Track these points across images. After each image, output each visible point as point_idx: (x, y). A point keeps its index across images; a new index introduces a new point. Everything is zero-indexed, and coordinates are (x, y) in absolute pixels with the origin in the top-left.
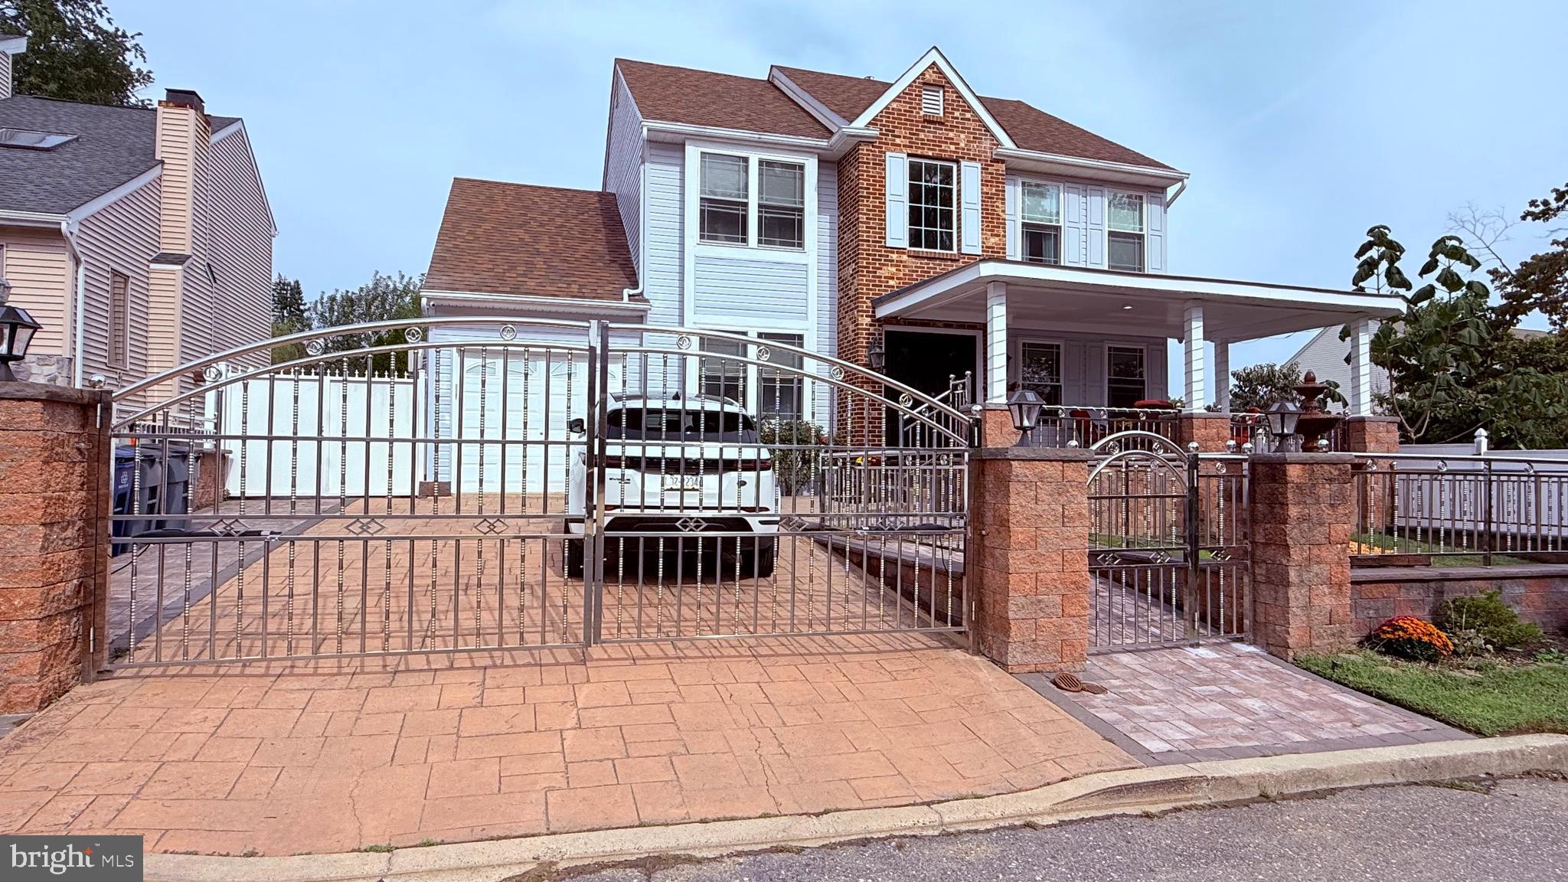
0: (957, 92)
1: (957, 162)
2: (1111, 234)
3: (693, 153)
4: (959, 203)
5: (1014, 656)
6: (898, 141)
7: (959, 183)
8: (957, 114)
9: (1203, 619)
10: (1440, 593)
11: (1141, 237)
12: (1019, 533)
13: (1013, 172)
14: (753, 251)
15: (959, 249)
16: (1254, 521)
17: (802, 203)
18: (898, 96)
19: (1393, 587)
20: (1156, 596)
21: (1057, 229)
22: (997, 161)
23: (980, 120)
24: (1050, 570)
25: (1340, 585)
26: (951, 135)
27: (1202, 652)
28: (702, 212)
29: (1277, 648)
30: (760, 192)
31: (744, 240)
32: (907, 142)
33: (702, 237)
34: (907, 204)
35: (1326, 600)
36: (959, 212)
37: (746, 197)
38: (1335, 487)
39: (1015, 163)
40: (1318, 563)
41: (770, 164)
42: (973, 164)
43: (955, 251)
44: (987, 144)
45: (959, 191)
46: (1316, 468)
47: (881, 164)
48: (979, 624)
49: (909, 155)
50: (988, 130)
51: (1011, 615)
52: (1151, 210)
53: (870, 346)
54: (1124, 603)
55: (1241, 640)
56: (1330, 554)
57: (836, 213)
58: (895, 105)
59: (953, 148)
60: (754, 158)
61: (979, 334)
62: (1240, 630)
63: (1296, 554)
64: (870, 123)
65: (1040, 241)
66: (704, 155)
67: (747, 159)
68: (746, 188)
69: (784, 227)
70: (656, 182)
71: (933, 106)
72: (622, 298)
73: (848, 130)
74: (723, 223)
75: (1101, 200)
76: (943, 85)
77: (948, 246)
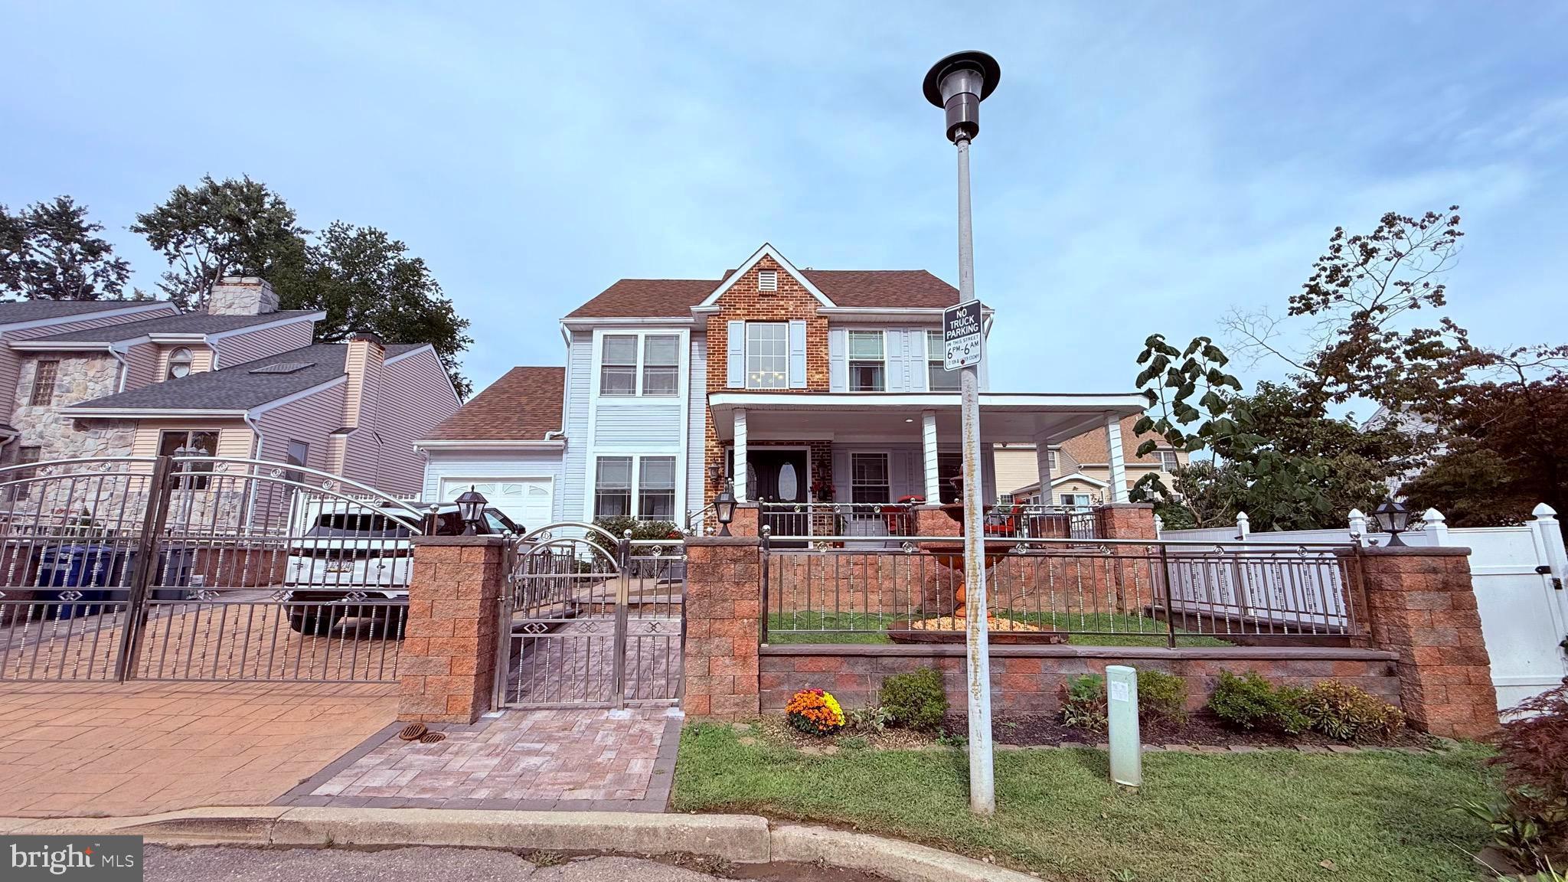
0: (786, 272)
1: (789, 322)
2: (931, 363)
3: (598, 335)
4: (789, 352)
6: (738, 312)
7: (789, 337)
8: (786, 288)
13: (835, 323)
14: (639, 399)
15: (790, 386)
17: (677, 362)
18: (739, 281)
19: (832, 662)
21: (882, 363)
22: (821, 317)
23: (806, 290)
24: (443, 634)
25: (746, 657)
26: (782, 303)
28: (602, 375)
30: (645, 357)
31: (634, 392)
32: (746, 312)
33: (602, 392)
34: (747, 356)
35: (728, 671)
36: (789, 358)
37: (635, 361)
38: (740, 567)
39: (837, 318)
41: (653, 337)
42: (800, 322)
43: (786, 388)
44: (812, 306)
45: (790, 343)
47: (725, 330)
49: (747, 321)
50: (812, 296)
58: (736, 287)
59: (783, 312)
60: (641, 333)
61: (807, 449)
64: (716, 302)
65: (867, 375)
66: (605, 336)
67: (636, 336)
68: (635, 356)
69: (662, 380)
70: (577, 355)
71: (769, 284)
72: (545, 438)
73: (696, 309)
74: (617, 381)
75: (921, 336)
76: (776, 269)
77: (781, 383)
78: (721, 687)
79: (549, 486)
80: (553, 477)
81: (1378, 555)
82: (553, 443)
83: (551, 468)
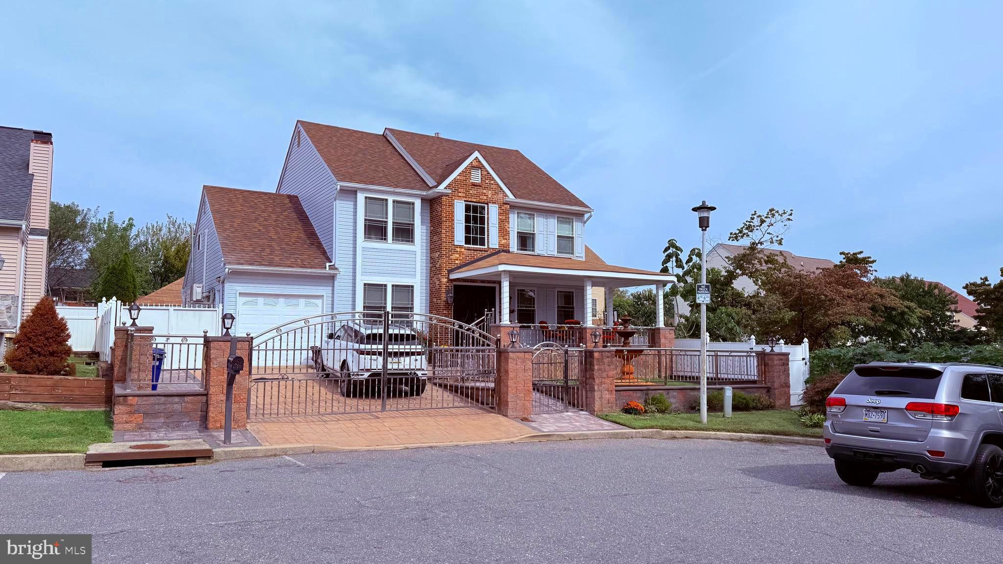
0: (487, 171)
1: (487, 204)
2: (558, 236)
3: (361, 197)
4: (488, 224)
5: (510, 413)
6: (460, 194)
7: (488, 214)
8: (487, 181)
9: (570, 403)
10: (647, 394)
11: (572, 238)
12: (511, 375)
13: (513, 208)
14: (390, 244)
15: (488, 246)
16: (586, 370)
17: (414, 221)
18: (460, 173)
19: (631, 392)
20: (555, 397)
21: (534, 234)
22: (506, 204)
23: (498, 185)
24: (521, 386)
25: (611, 391)
26: (485, 191)
27: (569, 413)
28: (365, 225)
29: (592, 412)
30: (394, 216)
31: (386, 239)
32: (464, 195)
33: (365, 238)
34: (464, 224)
35: (607, 395)
36: (488, 228)
37: (387, 218)
38: (609, 359)
39: (513, 204)
40: (604, 384)
41: (398, 202)
42: (494, 205)
43: (486, 247)
44: (501, 195)
45: (488, 218)
46: (603, 353)
47: (452, 205)
48: (499, 405)
49: (465, 201)
50: (501, 189)
51: (509, 400)
52: (577, 225)
53: (447, 292)
54: (545, 399)
55: (582, 410)
56: (607, 381)
57: (429, 225)
58: (458, 177)
59: (485, 197)
60: (391, 199)
61: (497, 286)
62: (582, 407)
63: (597, 381)
64: (447, 186)
65: (526, 240)
66: (366, 198)
67: (386, 200)
68: (387, 214)
69: (404, 233)
70: (342, 209)
71: (476, 177)
72: (326, 268)
73: (436, 190)
74: (375, 230)
75: (553, 222)
76: (480, 167)
77: (483, 244)
78: (605, 402)
79: (319, 302)
80: (325, 295)
81: (768, 354)
82: (332, 272)
83: (324, 291)
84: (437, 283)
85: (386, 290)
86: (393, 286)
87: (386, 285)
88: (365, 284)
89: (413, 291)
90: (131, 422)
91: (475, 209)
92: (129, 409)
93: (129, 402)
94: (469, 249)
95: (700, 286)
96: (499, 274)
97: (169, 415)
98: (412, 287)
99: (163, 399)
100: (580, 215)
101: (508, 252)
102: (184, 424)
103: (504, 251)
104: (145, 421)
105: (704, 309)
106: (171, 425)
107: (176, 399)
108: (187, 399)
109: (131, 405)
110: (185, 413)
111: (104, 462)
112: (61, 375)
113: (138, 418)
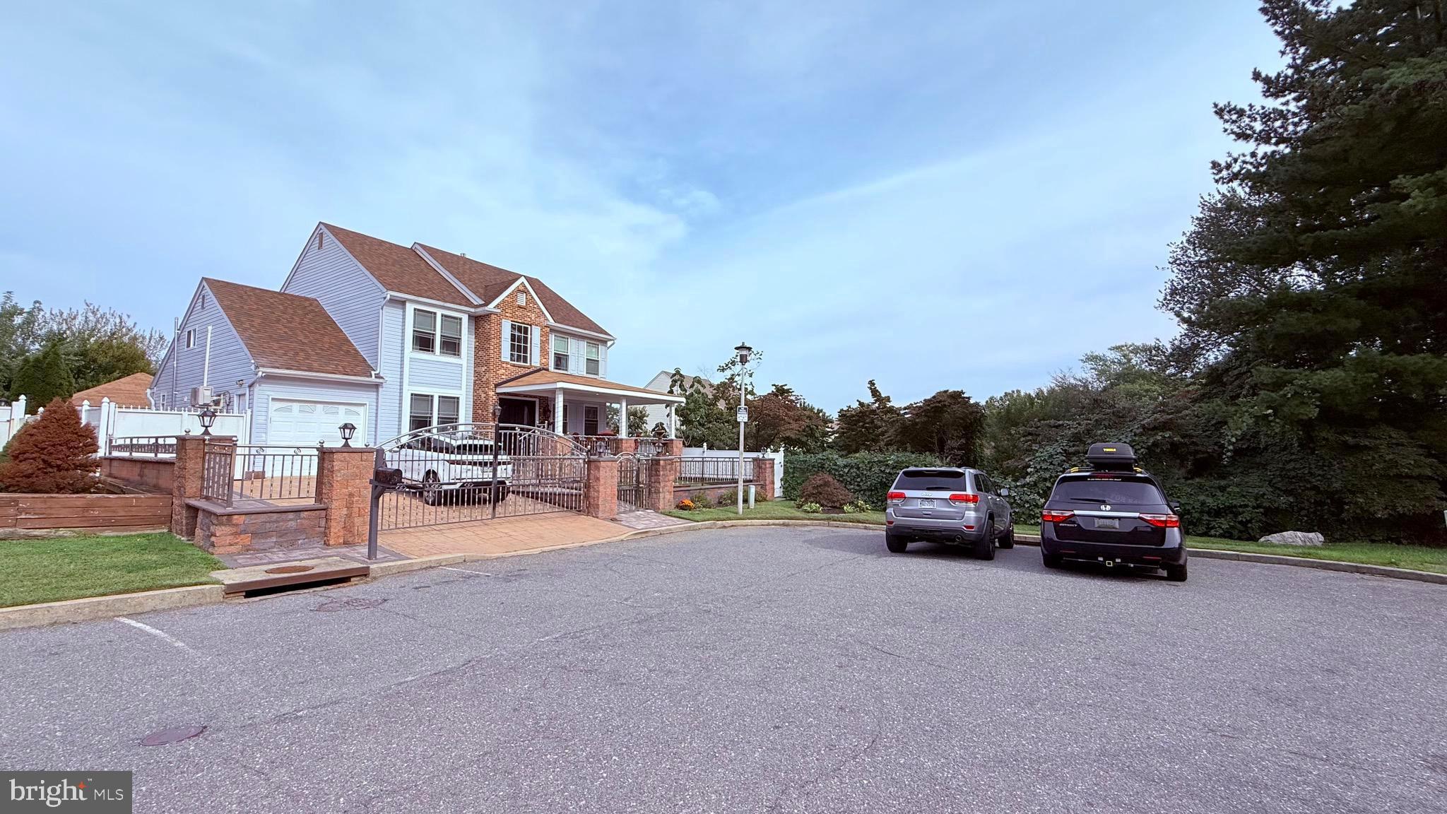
0: (531, 296)
1: (531, 326)
2: (587, 359)
3: (410, 308)
4: (531, 344)
6: (507, 314)
7: (531, 335)
8: (531, 305)
9: (640, 504)
10: (692, 493)
11: (598, 361)
13: (552, 330)
14: (437, 355)
15: (530, 364)
17: (461, 335)
18: (508, 295)
19: (682, 493)
20: (630, 500)
21: (567, 356)
22: (547, 327)
23: (540, 309)
25: (671, 493)
26: (529, 314)
27: (640, 512)
28: (414, 336)
29: (656, 510)
30: (442, 329)
31: (433, 351)
32: (510, 315)
33: (413, 349)
34: (510, 342)
35: (668, 497)
36: (530, 347)
37: (435, 331)
40: (666, 487)
41: (446, 316)
42: (537, 327)
43: (528, 364)
44: (542, 319)
45: (531, 338)
47: (500, 324)
49: (512, 321)
50: (543, 313)
51: (599, 504)
52: (602, 350)
53: (495, 405)
54: (624, 502)
55: (649, 509)
56: (669, 484)
57: (476, 340)
58: (506, 299)
59: (529, 320)
60: (439, 312)
61: (537, 400)
62: (649, 506)
63: (662, 485)
64: (496, 306)
65: (561, 360)
66: (415, 309)
67: (435, 313)
68: (435, 327)
69: (451, 346)
70: (389, 317)
71: (522, 300)
72: (371, 376)
73: (487, 308)
74: (424, 343)
75: (584, 344)
76: (526, 292)
77: (525, 361)
78: (667, 501)
79: (361, 410)
80: (368, 403)
81: (760, 460)
82: (377, 380)
83: (366, 397)
84: (483, 395)
85: (432, 400)
86: (439, 397)
87: (432, 396)
88: (412, 394)
89: (458, 402)
90: (236, 544)
91: (520, 329)
92: (234, 530)
93: (234, 522)
94: (514, 366)
95: (740, 408)
96: (554, 391)
97: (282, 534)
98: (458, 398)
99: (275, 516)
100: (604, 342)
101: (547, 370)
102: (300, 542)
103: (544, 369)
104: (253, 541)
105: (742, 426)
106: (285, 545)
107: (291, 516)
108: (304, 515)
109: (237, 525)
110: (300, 530)
111: (246, 592)
112: (91, 493)
113: (246, 539)
